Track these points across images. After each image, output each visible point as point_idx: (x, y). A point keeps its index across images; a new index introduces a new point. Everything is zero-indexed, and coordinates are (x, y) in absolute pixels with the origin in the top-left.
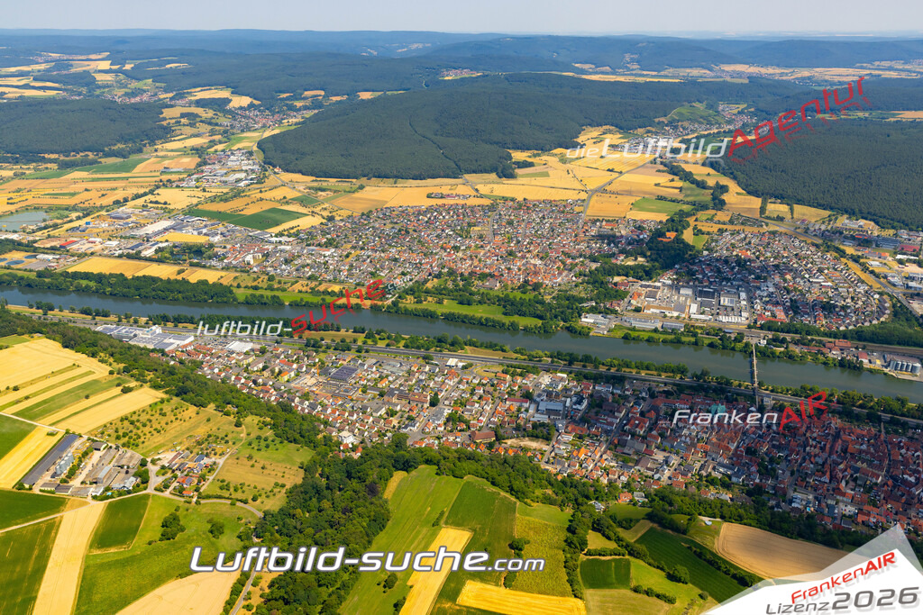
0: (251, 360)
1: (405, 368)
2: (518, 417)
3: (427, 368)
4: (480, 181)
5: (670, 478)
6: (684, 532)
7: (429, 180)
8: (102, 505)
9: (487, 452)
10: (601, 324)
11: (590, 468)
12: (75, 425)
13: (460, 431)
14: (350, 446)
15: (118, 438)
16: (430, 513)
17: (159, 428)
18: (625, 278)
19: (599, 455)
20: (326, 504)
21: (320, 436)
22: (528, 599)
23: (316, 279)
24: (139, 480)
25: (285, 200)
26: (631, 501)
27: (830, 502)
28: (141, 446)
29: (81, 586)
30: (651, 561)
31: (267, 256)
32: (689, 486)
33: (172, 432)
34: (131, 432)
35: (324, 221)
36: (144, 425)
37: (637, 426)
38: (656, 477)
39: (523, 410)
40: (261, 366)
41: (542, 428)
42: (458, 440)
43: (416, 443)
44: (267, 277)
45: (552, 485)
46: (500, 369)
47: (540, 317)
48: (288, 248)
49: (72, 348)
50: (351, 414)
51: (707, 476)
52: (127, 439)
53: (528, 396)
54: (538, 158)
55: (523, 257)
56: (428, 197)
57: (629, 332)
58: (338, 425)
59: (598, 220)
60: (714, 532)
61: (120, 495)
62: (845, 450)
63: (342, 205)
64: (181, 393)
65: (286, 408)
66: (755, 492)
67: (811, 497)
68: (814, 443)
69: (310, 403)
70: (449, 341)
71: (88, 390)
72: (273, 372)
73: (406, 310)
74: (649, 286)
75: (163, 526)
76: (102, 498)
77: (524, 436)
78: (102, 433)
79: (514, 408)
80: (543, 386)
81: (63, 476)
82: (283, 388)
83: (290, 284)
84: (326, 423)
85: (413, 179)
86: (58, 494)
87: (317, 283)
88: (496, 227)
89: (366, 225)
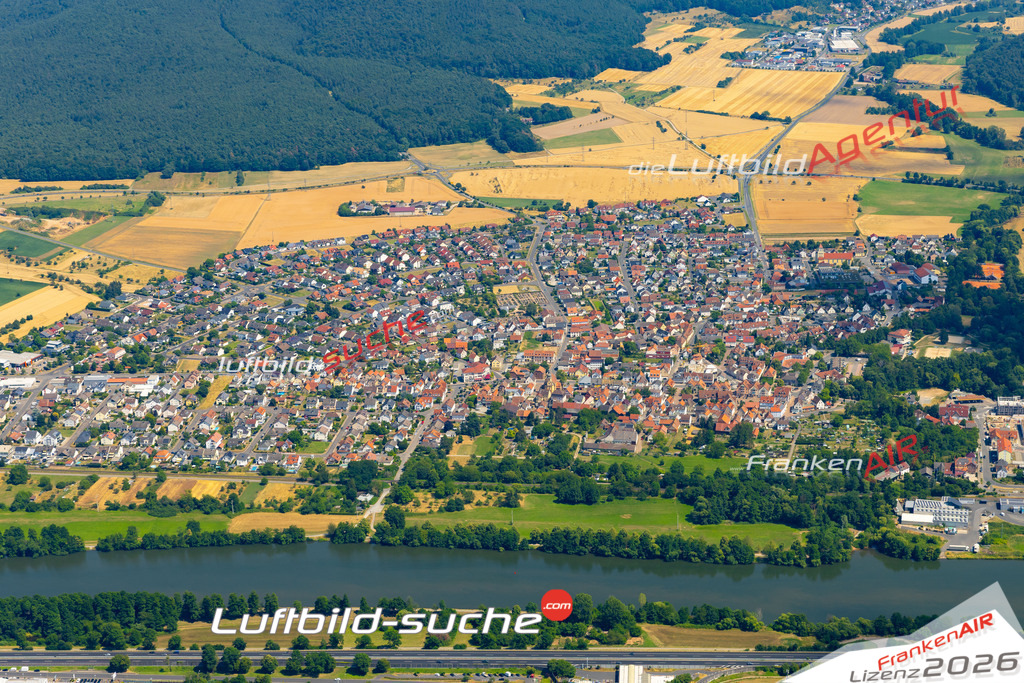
4: (457, 163)
7: (325, 170)
10: (956, 524)
23: (144, 467)
35: (95, 299)
48: (28, 382)
54: (571, 97)
56: (343, 212)
59: (797, 246)
63: (126, 252)
74: (1015, 410)
83: (74, 489)
85: (282, 169)
87: (151, 478)
88: (553, 282)
89: (211, 300)
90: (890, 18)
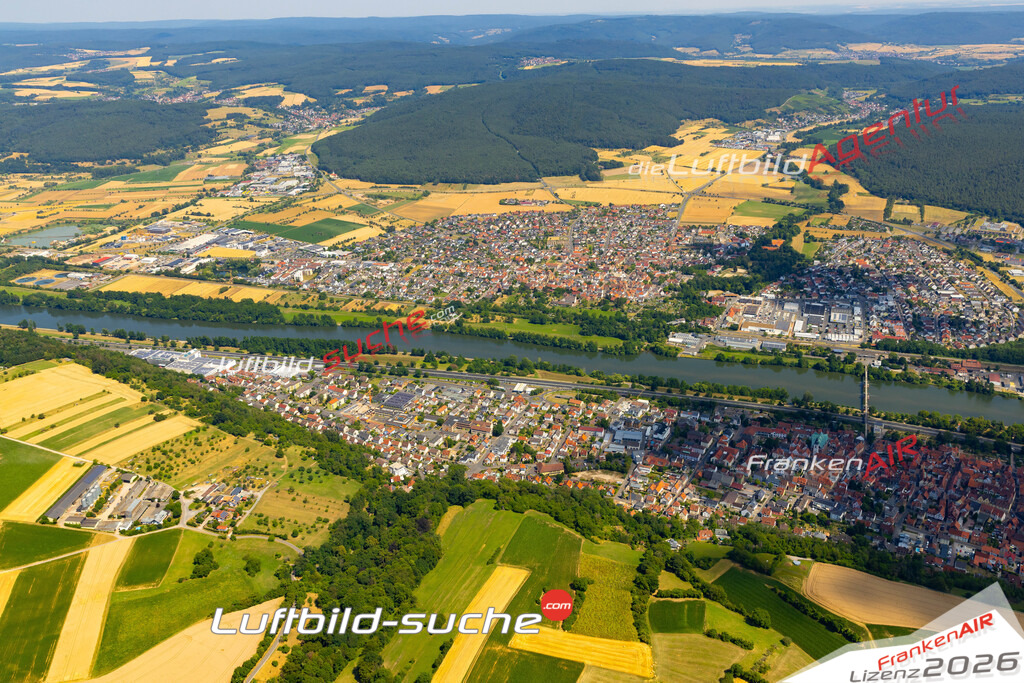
0: (297, 386)
1: (467, 394)
2: (591, 448)
3: (492, 394)
5: (759, 515)
6: (769, 573)
7: (503, 185)
8: (130, 541)
9: (553, 486)
10: (691, 344)
11: (669, 504)
12: (103, 456)
13: (526, 462)
14: (402, 478)
15: (149, 469)
16: (485, 550)
17: (193, 459)
18: (721, 292)
19: (680, 489)
20: (372, 541)
21: (369, 468)
22: (588, 644)
23: (372, 297)
24: (170, 514)
25: (340, 210)
26: (711, 539)
27: (943, 542)
28: (173, 477)
29: (106, 625)
30: (729, 604)
31: (318, 272)
32: (781, 523)
33: (208, 463)
34: (163, 462)
35: (384, 232)
36: (178, 456)
37: (725, 457)
38: (744, 513)
39: (597, 439)
40: (308, 392)
41: (617, 460)
42: (523, 472)
43: (476, 475)
44: (317, 295)
45: (623, 521)
46: (573, 395)
47: (622, 337)
48: (342, 262)
49: (103, 373)
50: (405, 444)
51: (802, 513)
52: (158, 470)
53: (603, 425)
54: (627, 157)
55: (606, 270)
56: (501, 203)
57: (723, 353)
58: (389, 456)
59: (694, 227)
60: (803, 572)
61: (150, 529)
62: (965, 485)
63: (404, 214)
64: (218, 421)
65: (332, 437)
66: (856, 531)
67: (921, 536)
68: (929, 476)
69: (360, 433)
70: (518, 364)
71: (117, 419)
72: (321, 399)
73: (471, 330)
74: (748, 301)
75: (195, 563)
76: (131, 533)
77: (596, 469)
78: (133, 464)
79: (587, 438)
80: (621, 413)
81: (89, 509)
82: (331, 416)
83: (342, 303)
84: (376, 454)
85: (484, 183)
86: (84, 529)
87: (373, 301)
88: (576, 236)
89: (430, 236)
90: (805, 126)
